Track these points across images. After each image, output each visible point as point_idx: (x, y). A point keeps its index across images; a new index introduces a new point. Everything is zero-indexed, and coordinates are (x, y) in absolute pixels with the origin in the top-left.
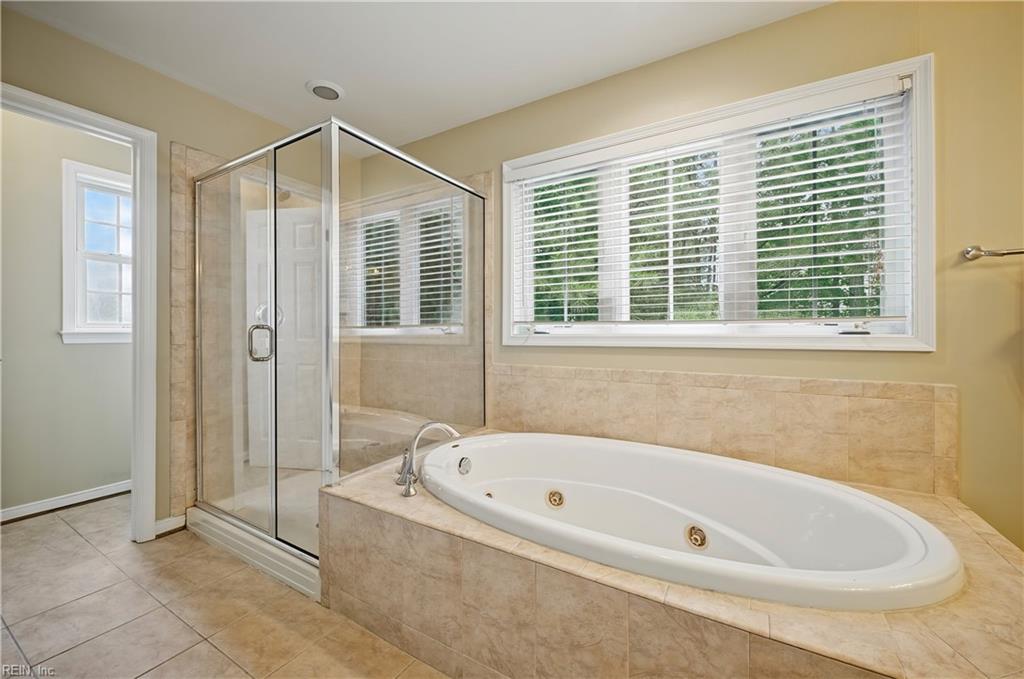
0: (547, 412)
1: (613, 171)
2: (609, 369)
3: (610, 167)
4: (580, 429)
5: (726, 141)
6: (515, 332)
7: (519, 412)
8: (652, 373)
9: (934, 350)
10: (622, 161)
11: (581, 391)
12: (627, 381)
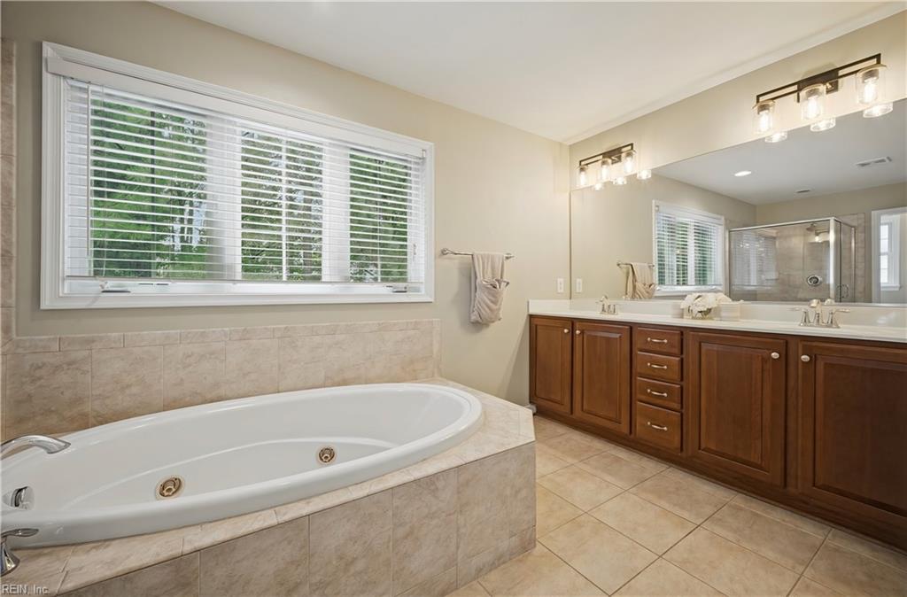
0: (134, 390)
1: (226, 126)
2: (227, 329)
3: (223, 120)
4: (188, 399)
5: (330, 143)
6: (66, 291)
7: (78, 400)
8: (274, 329)
9: (432, 300)
10: (237, 120)
11: (189, 356)
12: (248, 339)
